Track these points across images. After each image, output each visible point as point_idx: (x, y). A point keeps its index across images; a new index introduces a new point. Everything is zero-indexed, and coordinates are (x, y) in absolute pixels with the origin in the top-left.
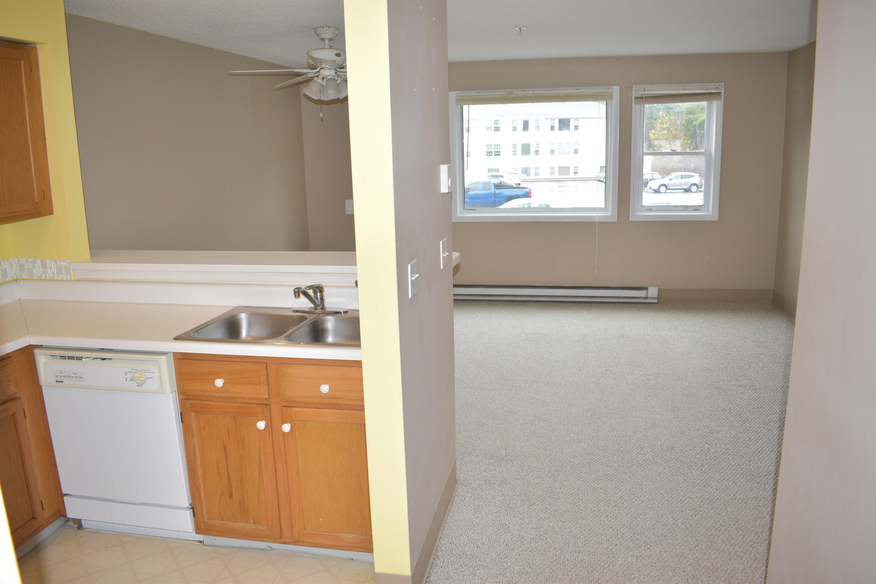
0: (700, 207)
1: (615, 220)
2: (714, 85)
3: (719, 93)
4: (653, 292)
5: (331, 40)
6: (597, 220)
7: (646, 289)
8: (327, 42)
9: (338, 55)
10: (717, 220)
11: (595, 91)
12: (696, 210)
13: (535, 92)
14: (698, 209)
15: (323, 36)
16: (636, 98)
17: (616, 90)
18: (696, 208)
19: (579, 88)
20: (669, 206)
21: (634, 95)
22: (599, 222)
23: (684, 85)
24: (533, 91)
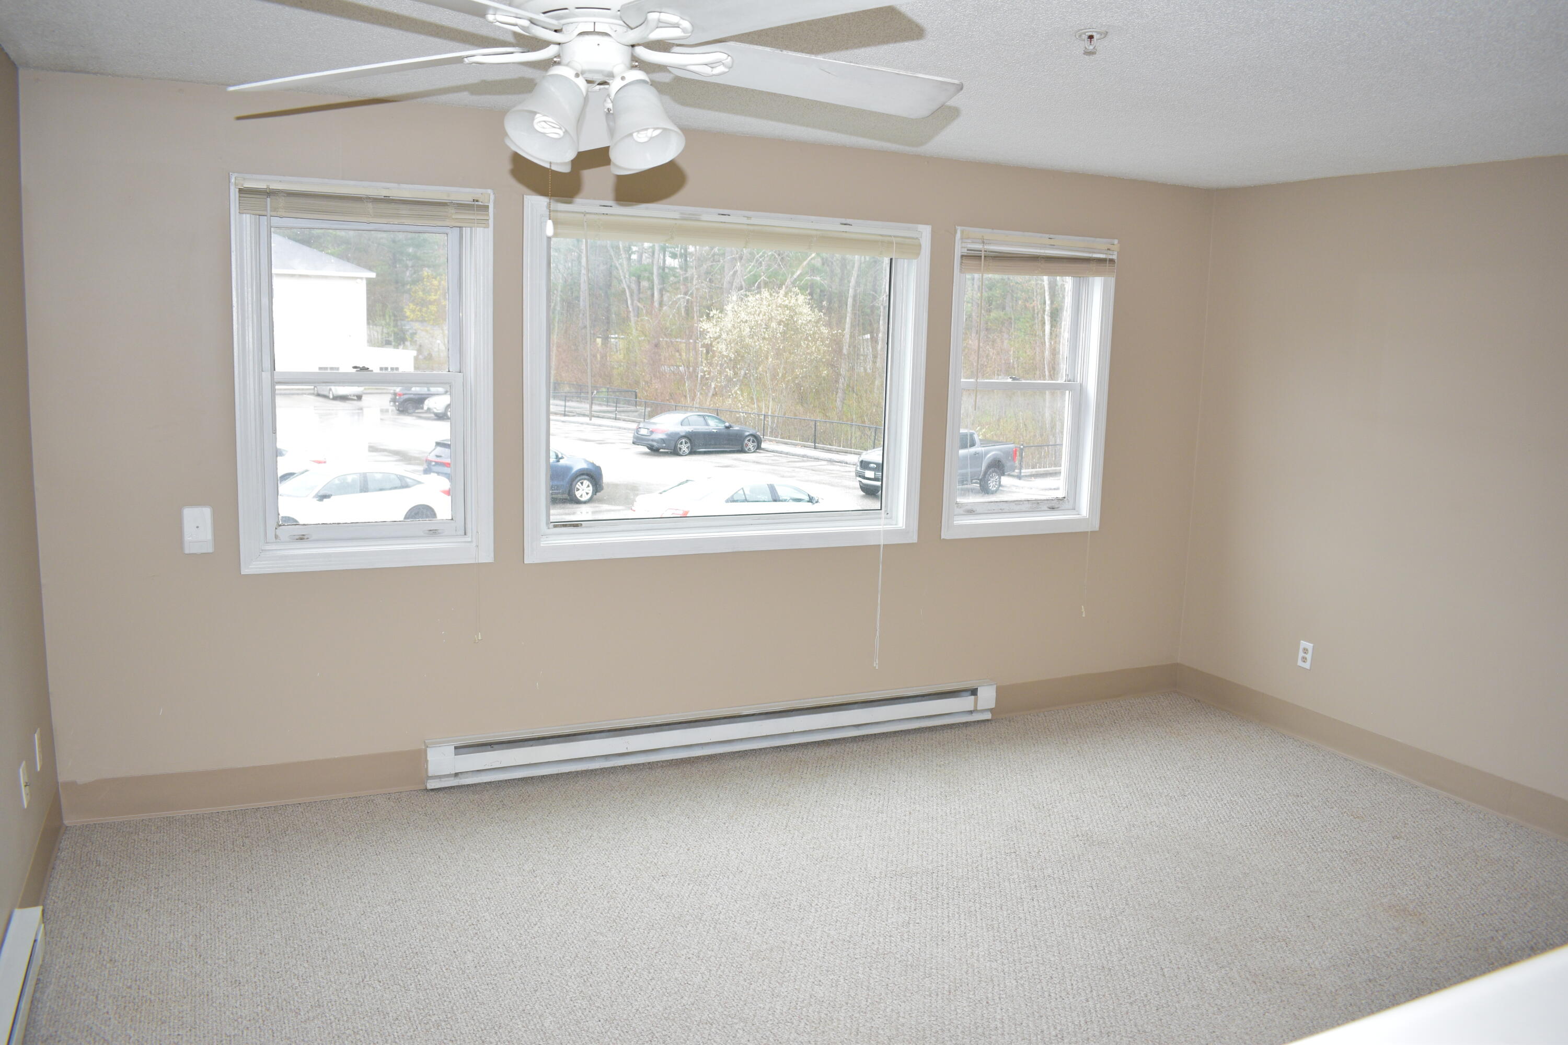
1: (914, 539)
2: (1102, 243)
4: (987, 696)
7: (974, 692)
10: (1097, 528)
12: (1053, 508)
13: (753, 221)
14: (1056, 507)
16: (964, 257)
18: (1053, 505)
19: (848, 221)
21: (959, 251)
23: (1052, 236)
24: (748, 218)
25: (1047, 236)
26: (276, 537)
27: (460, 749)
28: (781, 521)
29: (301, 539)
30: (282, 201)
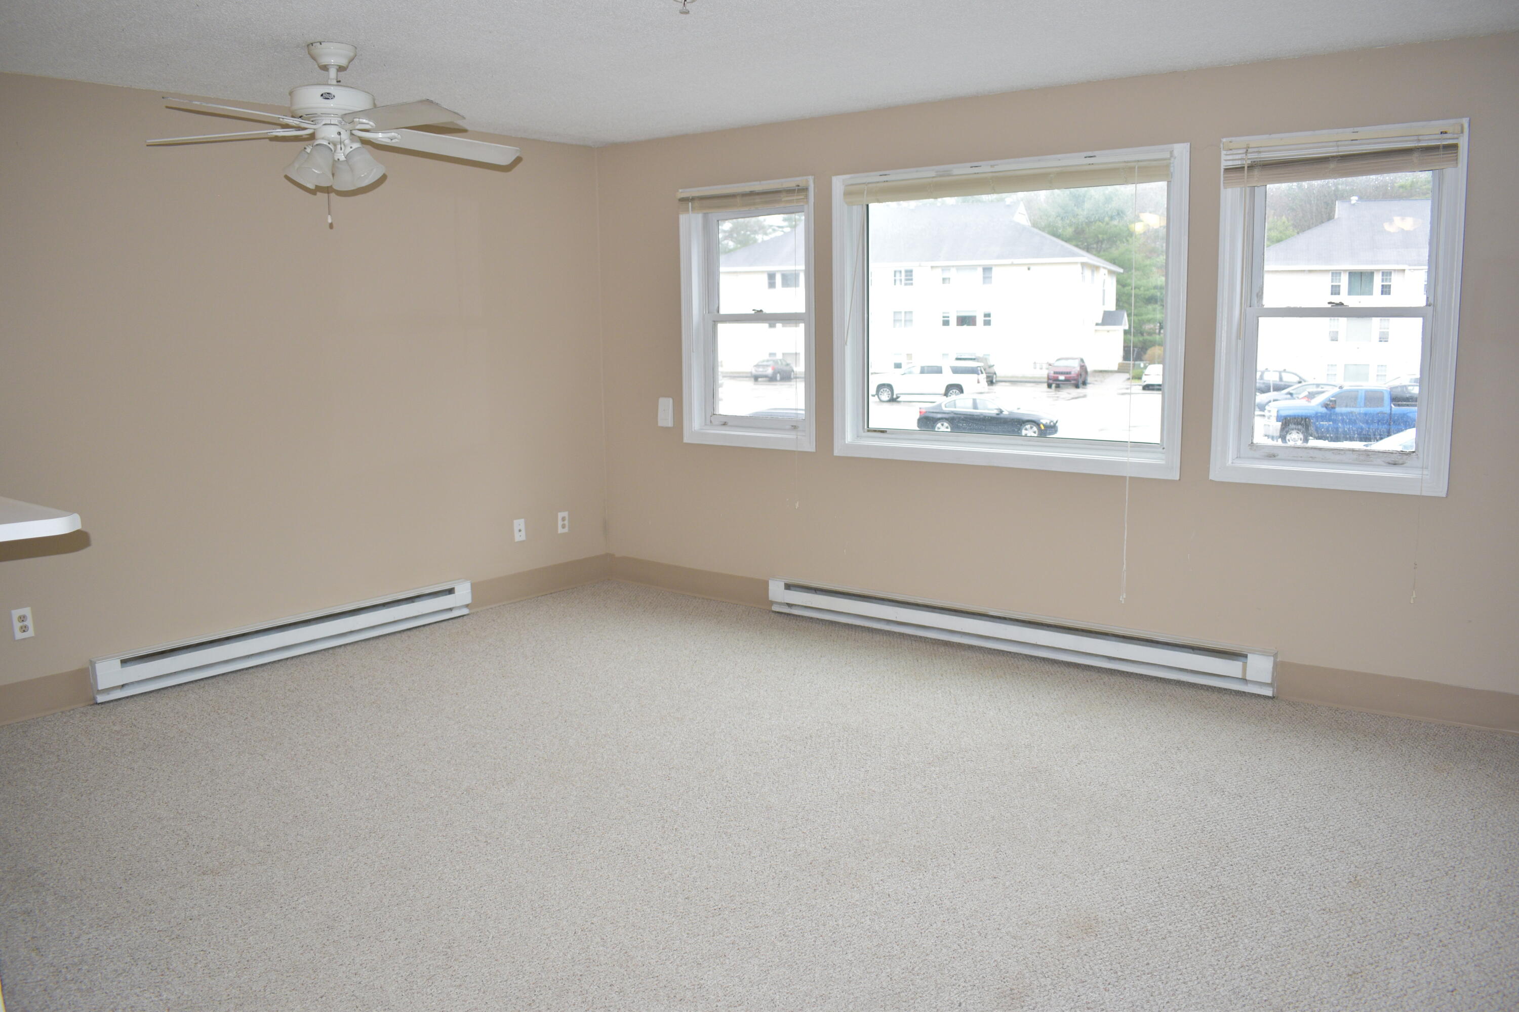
0: (1405, 457)
1: (1175, 476)
2: (1438, 125)
3: (1454, 147)
5: (341, 69)
6: (1128, 473)
7: (1242, 657)
8: (333, 72)
9: (327, 96)
10: (1443, 494)
11: (1126, 158)
12: (1394, 464)
13: (996, 169)
14: (1401, 462)
15: (324, 61)
16: (1227, 170)
17: (1181, 151)
18: (1394, 460)
19: (1095, 153)
20: (1306, 448)
21: (1224, 164)
22: (1130, 478)
23: (1356, 129)
24: (992, 166)
25: (1351, 129)
26: (711, 422)
27: (788, 587)
28: (1051, 444)
29: (724, 424)
30: (697, 203)
